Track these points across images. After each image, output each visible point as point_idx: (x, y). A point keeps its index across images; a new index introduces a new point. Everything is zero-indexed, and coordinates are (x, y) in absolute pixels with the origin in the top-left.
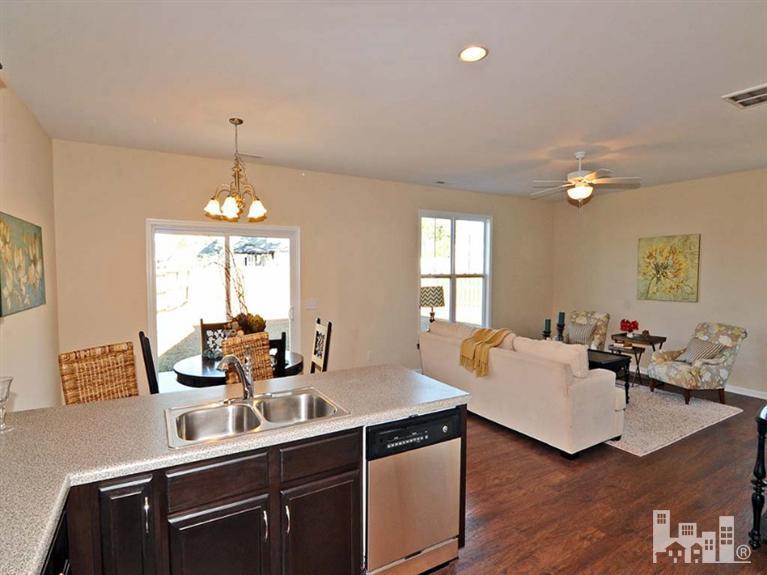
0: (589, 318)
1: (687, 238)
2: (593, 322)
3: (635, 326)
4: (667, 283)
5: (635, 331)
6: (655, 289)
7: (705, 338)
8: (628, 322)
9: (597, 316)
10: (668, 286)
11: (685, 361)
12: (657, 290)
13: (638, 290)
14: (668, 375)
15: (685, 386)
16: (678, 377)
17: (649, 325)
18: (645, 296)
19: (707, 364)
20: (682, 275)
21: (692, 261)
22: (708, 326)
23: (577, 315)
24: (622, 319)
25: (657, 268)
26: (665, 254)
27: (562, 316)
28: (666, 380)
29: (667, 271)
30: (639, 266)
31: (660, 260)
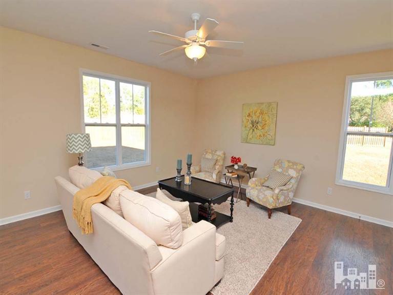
0: (213, 155)
1: (270, 104)
2: (215, 157)
3: (239, 160)
4: (258, 132)
5: (239, 164)
6: (251, 137)
7: (279, 170)
8: (235, 158)
9: (218, 153)
10: (258, 134)
11: (268, 187)
12: (252, 137)
13: (242, 137)
14: (258, 198)
15: (269, 207)
16: (265, 200)
17: (247, 161)
18: (246, 141)
19: (282, 190)
20: (266, 128)
21: (272, 119)
22: (282, 162)
23: (207, 152)
24: (232, 156)
25: (252, 123)
26: (258, 114)
27: (190, 157)
28: (256, 201)
29: (258, 125)
30: (243, 122)
31: (255, 118)
